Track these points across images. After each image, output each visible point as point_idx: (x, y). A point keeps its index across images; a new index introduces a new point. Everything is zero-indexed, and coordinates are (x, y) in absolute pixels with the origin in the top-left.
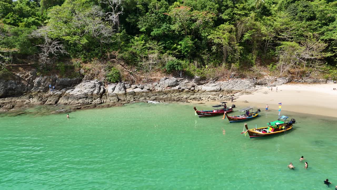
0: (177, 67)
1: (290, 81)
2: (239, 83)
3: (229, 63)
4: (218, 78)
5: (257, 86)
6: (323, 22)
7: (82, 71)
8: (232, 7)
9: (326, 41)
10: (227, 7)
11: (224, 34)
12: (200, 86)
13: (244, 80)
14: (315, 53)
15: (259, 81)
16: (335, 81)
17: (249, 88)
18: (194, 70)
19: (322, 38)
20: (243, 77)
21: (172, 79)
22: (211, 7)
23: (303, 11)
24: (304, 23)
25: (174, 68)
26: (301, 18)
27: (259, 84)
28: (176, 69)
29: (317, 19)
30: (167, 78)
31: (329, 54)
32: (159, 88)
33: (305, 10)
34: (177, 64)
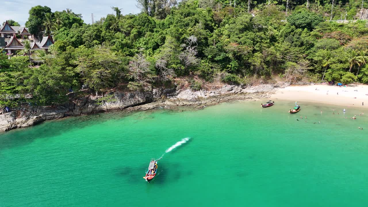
0: (232, 79)
1: (291, 84)
2: (266, 87)
3: (259, 75)
4: (252, 84)
5: (275, 88)
6: (308, 47)
7: (176, 84)
8: (260, 42)
9: (309, 60)
10: (257, 42)
11: (258, 59)
12: (244, 90)
13: (268, 85)
14: (304, 68)
15: (275, 85)
16: (314, 84)
17: (272, 90)
18: (240, 80)
19: (307, 58)
20: (266, 83)
21: (229, 87)
22: (250, 43)
23: (296, 41)
24: (297, 49)
25: (230, 80)
26: (296, 46)
27: (275, 87)
28: (232, 80)
29: (304, 46)
30: (226, 86)
31: (311, 68)
32: (223, 92)
33: (298, 40)
34: (233, 78)
